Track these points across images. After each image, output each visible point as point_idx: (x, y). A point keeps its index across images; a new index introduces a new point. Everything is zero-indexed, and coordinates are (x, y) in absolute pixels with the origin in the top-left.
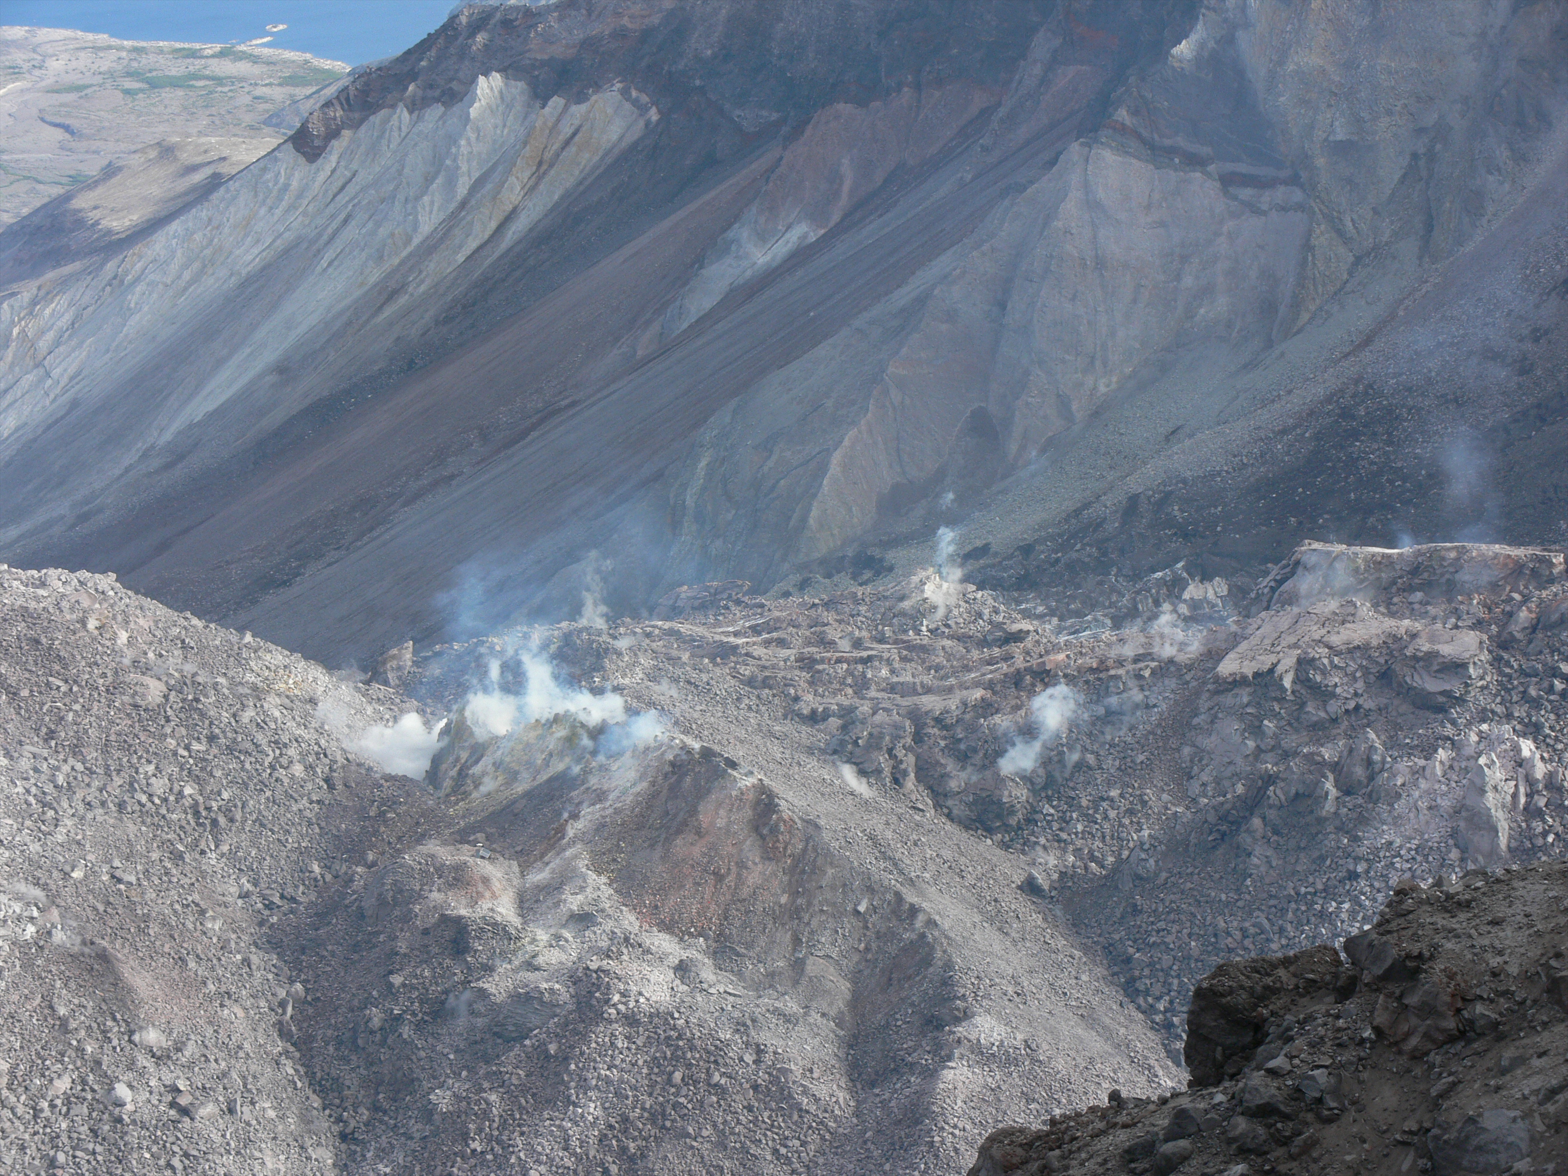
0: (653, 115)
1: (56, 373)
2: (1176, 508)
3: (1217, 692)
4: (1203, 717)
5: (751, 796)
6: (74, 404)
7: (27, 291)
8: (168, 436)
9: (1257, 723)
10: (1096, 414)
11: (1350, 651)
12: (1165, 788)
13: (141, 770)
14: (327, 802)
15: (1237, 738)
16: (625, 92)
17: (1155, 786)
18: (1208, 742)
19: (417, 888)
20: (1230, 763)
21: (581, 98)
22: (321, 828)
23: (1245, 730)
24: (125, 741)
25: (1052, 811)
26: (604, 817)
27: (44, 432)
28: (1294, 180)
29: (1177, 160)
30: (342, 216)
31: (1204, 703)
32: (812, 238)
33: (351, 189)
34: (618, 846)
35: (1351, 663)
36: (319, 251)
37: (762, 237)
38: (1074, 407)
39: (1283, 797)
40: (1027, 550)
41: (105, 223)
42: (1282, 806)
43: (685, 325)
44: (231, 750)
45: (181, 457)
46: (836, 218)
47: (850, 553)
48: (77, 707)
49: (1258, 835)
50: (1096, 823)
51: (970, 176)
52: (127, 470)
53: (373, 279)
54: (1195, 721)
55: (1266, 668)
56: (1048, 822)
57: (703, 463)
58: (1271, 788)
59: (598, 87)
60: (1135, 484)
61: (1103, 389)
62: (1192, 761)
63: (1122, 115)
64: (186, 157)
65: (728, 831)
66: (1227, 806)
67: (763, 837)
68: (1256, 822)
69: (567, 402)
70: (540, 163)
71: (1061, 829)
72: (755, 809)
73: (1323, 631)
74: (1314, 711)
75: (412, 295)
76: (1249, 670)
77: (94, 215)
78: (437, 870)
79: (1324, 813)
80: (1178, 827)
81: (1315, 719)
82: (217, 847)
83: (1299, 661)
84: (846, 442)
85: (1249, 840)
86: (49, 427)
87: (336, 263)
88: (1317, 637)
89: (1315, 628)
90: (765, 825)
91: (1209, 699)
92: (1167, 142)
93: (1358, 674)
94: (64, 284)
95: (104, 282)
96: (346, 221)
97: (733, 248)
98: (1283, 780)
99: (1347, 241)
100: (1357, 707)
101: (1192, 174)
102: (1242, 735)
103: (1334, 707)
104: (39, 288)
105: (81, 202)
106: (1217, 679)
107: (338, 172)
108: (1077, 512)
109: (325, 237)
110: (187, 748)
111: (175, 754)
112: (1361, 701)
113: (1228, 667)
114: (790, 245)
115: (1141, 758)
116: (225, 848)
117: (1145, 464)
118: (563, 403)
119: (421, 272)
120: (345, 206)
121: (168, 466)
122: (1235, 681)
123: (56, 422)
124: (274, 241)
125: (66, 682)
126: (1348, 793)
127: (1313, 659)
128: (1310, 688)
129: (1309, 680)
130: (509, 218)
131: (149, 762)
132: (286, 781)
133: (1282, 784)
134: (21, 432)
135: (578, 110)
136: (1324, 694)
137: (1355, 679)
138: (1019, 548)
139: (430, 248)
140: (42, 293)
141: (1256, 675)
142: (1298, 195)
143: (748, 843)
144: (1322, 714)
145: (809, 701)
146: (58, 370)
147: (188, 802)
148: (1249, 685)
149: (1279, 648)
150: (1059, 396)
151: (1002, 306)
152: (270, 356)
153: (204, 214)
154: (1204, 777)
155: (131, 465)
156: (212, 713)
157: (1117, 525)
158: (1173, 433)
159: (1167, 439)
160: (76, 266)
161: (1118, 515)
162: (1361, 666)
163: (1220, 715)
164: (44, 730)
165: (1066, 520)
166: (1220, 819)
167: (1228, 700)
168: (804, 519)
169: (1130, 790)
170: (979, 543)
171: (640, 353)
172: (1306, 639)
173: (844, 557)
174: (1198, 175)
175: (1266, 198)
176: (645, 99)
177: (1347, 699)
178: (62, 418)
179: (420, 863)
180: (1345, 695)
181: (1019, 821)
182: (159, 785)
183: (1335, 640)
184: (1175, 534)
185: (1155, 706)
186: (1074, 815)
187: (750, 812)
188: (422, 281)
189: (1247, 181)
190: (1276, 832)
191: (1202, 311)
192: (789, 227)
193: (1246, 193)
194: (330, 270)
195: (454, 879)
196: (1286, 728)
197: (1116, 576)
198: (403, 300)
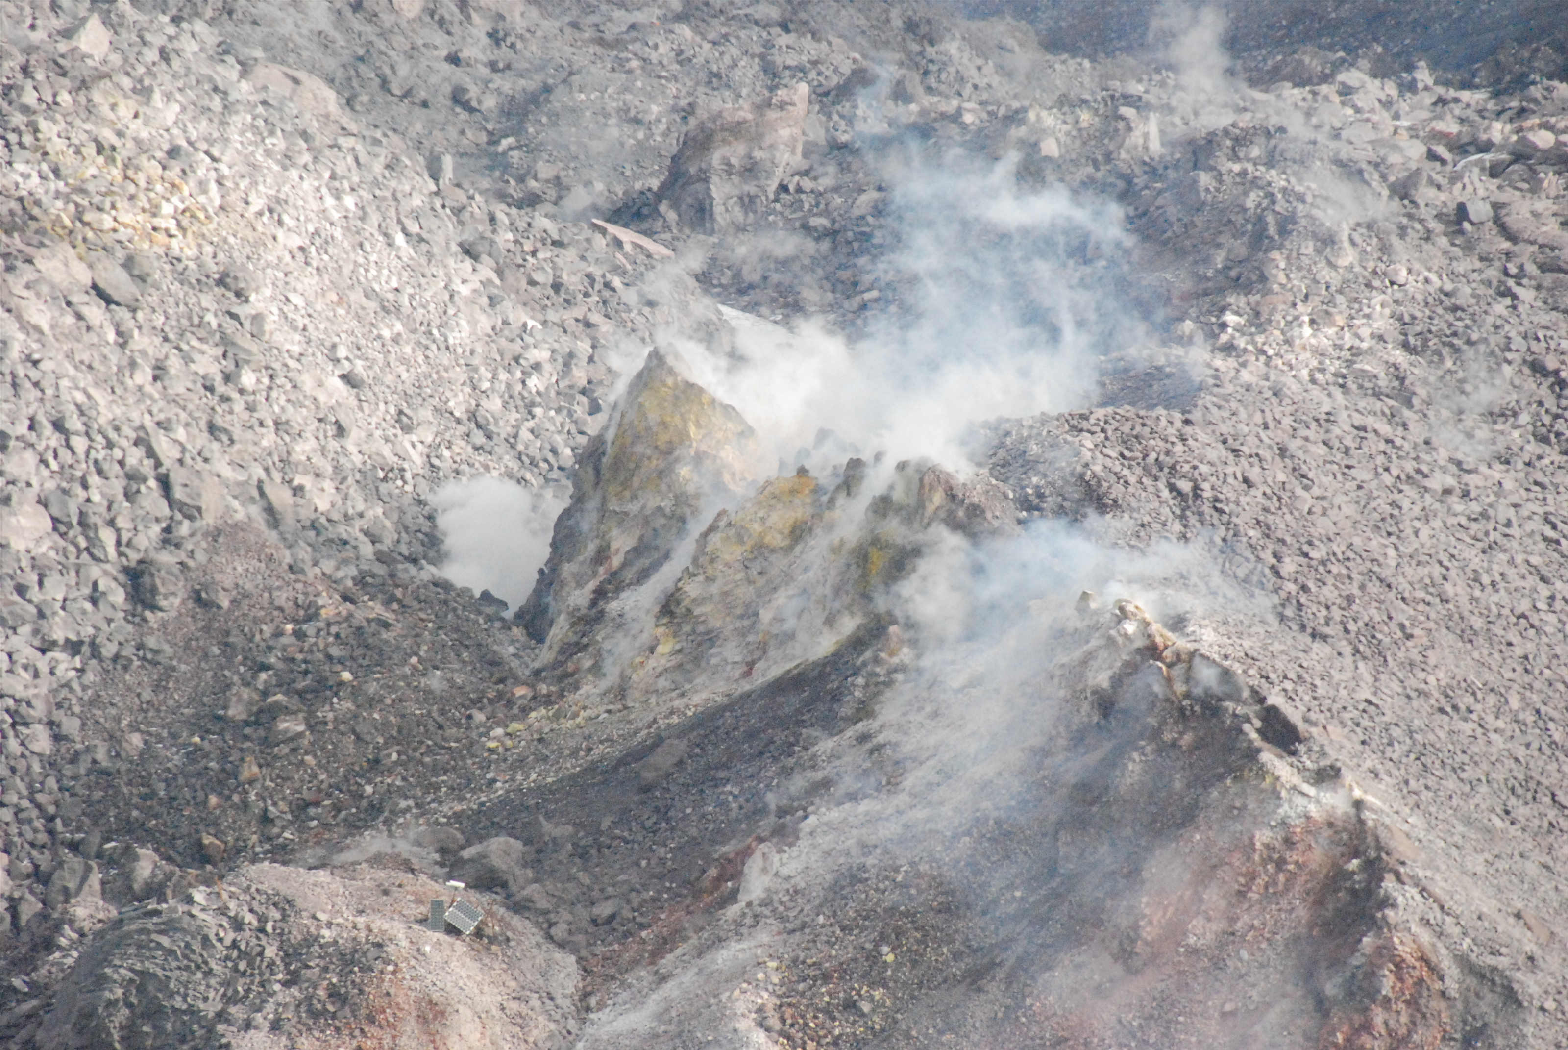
5: (1317, 854)
14: (109, 650)
19: (210, 1009)
22: (57, 738)
26: (866, 848)
34: (874, 957)
67: (1322, 1005)
72: (1319, 903)
78: (290, 954)
90: (1338, 961)
143: (1273, 1016)
179: (238, 925)
187: (1302, 912)
195: (334, 993)
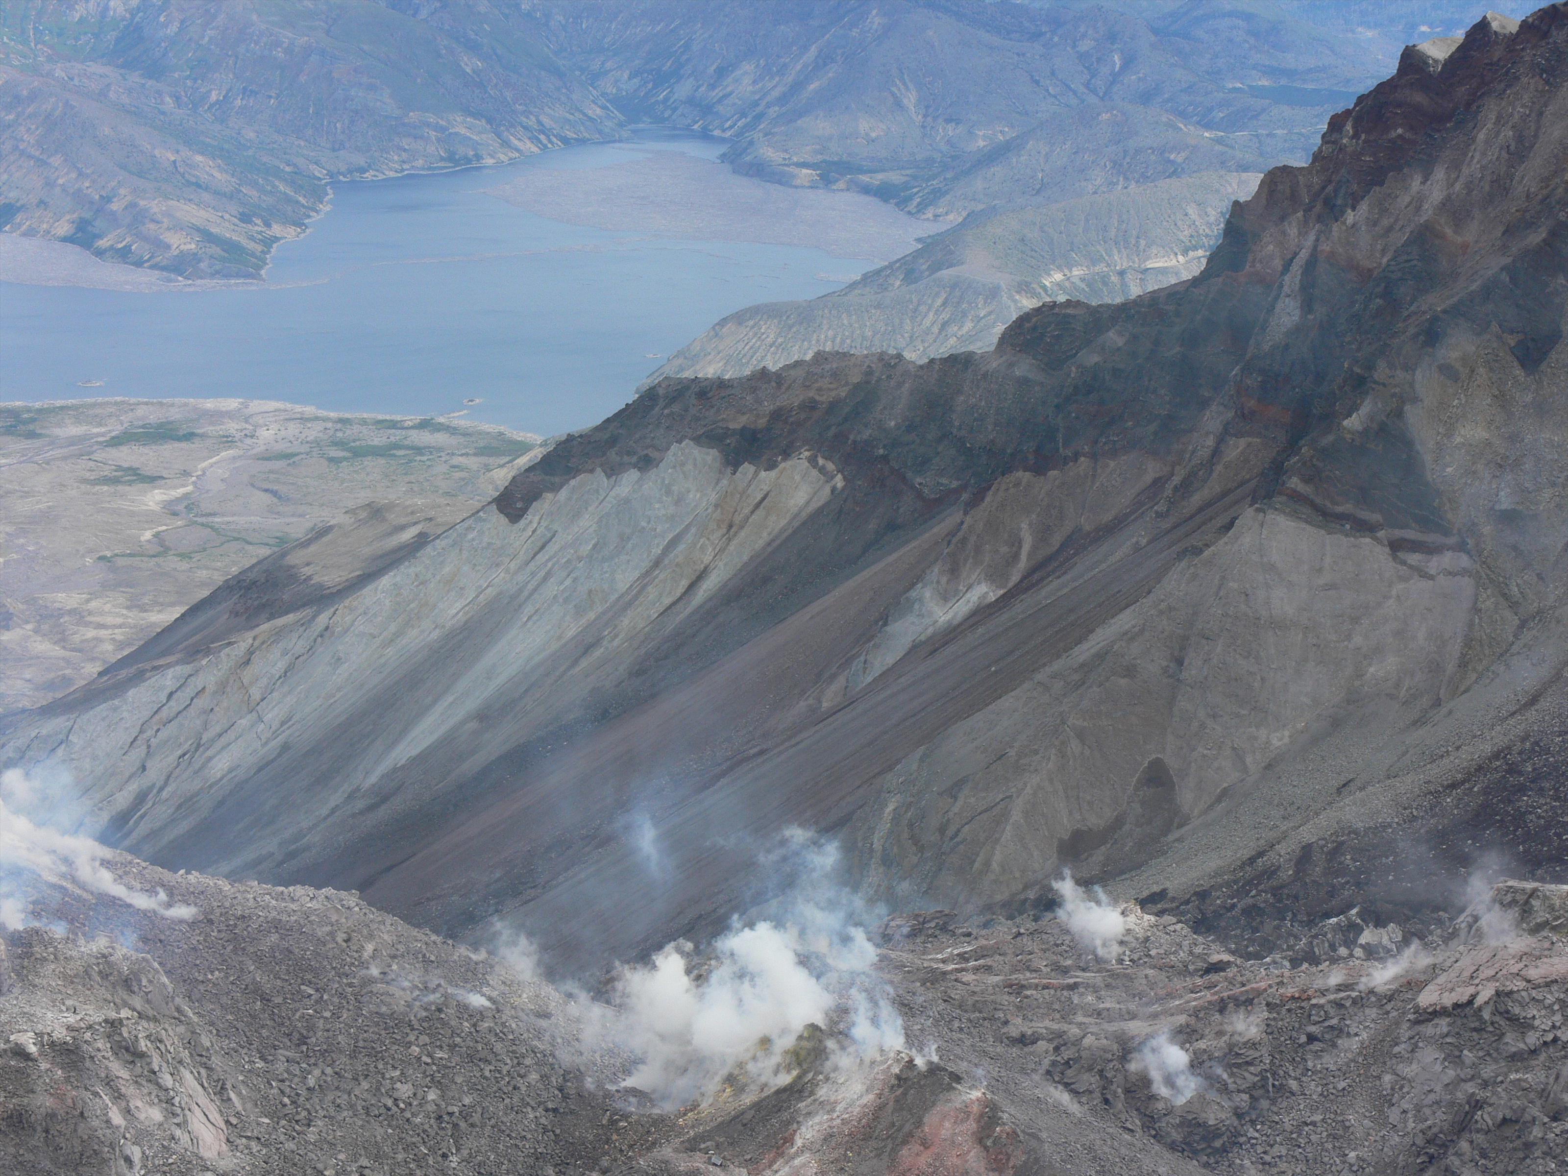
0: (839, 482)
1: (268, 717)
2: (1348, 857)
3: (1417, 1022)
4: (1403, 1046)
5: (975, 1109)
6: (285, 747)
7: (244, 642)
8: (373, 779)
9: (1457, 1053)
10: (1269, 767)
11: (1548, 985)
12: (1367, 1114)
13: (387, 1076)
14: (561, 1110)
15: (1438, 1067)
16: (812, 461)
17: (1357, 1112)
18: (1409, 1070)
20: (1431, 1091)
21: (771, 466)
22: (555, 1135)
23: (1445, 1059)
24: (373, 1048)
25: (1257, 1135)
26: (831, 1127)
27: (255, 774)
28: (1461, 547)
29: (1348, 526)
30: (542, 574)
31: (1405, 1032)
32: (992, 597)
33: (551, 549)
34: (845, 1155)
35: (1549, 996)
36: (520, 606)
37: (945, 597)
38: (1249, 760)
39: (1490, 1123)
40: (1203, 895)
41: (316, 580)
42: (1489, 1131)
43: (869, 679)
44: (472, 1058)
45: (385, 799)
46: (1015, 578)
47: (1032, 895)
48: (327, 1014)
49: (1466, 1158)
50: (1299, 1147)
51: (1145, 541)
52: (333, 811)
53: (570, 634)
54: (1397, 1049)
55: (1464, 999)
56: (1253, 1145)
57: (890, 807)
58: (1479, 1113)
59: (786, 454)
60: (1308, 834)
61: (1276, 743)
62: (1393, 1089)
63: (1294, 483)
64: (393, 518)
65: (953, 1142)
66: (1435, 1130)
67: (986, 1148)
68: (1464, 1145)
69: (756, 750)
70: (730, 526)
71: (1265, 1153)
72: (979, 1122)
73: (1521, 965)
74: (1513, 1042)
75: (607, 648)
76: (1448, 1000)
77: (307, 571)
79: (1532, 1138)
80: (1385, 1149)
81: (1514, 1049)
82: (458, 1150)
83: (1498, 994)
84: (1028, 790)
85: (1457, 1163)
86: (260, 769)
87: (535, 618)
88: (1515, 971)
89: (1513, 962)
90: (988, 1137)
91: (1409, 1029)
92: (1339, 509)
93: (1556, 1007)
94: (279, 634)
95: (316, 634)
96: (545, 579)
97: (916, 606)
98: (1491, 1105)
99: (1514, 605)
100: (1555, 1040)
101: (1362, 540)
102: (1442, 1063)
103: (1532, 1039)
104: (254, 638)
105: (293, 559)
106: (1417, 1010)
107: (538, 532)
108: (1252, 860)
109: (526, 593)
110: (429, 1055)
111: (419, 1059)
112: (1559, 1033)
113: (1427, 998)
114: (971, 604)
115: (1342, 1085)
116: (465, 1152)
117: (1317, 814)
118: (752, 752)
119: (616, 627)
120: (545, 564)
121: (371, 808)
122: (1435, 1011)
123: (268, 764)
124: (477, 596)
125: (317, 990)
126: (1555, 1119)
127: (1511, 992)
128: (1508, 1019)
129: (1508, 1012)
130: (701, 577)
131: (394, 1068)
132: (523, 1089)
133: (1490, 1109)
134: (233, 774)
135: (767, 477)
136: (1523, 1026)
137: (1554, 1012)
138: (1196, 894)
139: (626, 603)
140: (257, 643)
141: (1456, 1006)
142: (1464, 561)
143: (972, 1154)
144: (1522, 1046)
145: (1018, 1026)
146: (270, 715)
147: (431, 1107)
148: (1449, 1015)
149: (1477, 981)
150: (1234, 749)
151: (1180, 662)
152: (472, 704)
153: (412, 570)
154: (1405, 1105)
155: (337, 806)
156: (453, 1023)
157: (1291, 872)
158: (1344, 785)
159: (1339, 791)
160: (291, 618)
161: (1292, 863)
162: (1559, 1000)
163: (1421, 1044)
164: (296, 1035)
165: (1242, 867)
166: (1428, 1142)
167: (1428, 1030)
168: (987, 864)
169: (1332, 1116)
170: (1156, 888)
171: (825, 705)
172: (1504, 972)
173: (1026, 900)
174: (1368, 540)
175: (1434, 564)
176: (830, 466)
177: (1545, 1031)
178: (273, 761)
180: (1543, 1027)
181: (1224, 1144)
182: (404, 1090)
183: (1533, 973)
184: (1348, 882)
185: (1356, 1035)
186: (1278, 1139)
187: (974, 1125)
188: (616, 636)
189: (1415, 546)
190: (1484, 1155)
191: (1372, 670)
192: (969, 587)
193: (1414, 558)
194: (530, 623)
196: (1487, 1058)
197: (1292, 921)
198: (598, 653)
